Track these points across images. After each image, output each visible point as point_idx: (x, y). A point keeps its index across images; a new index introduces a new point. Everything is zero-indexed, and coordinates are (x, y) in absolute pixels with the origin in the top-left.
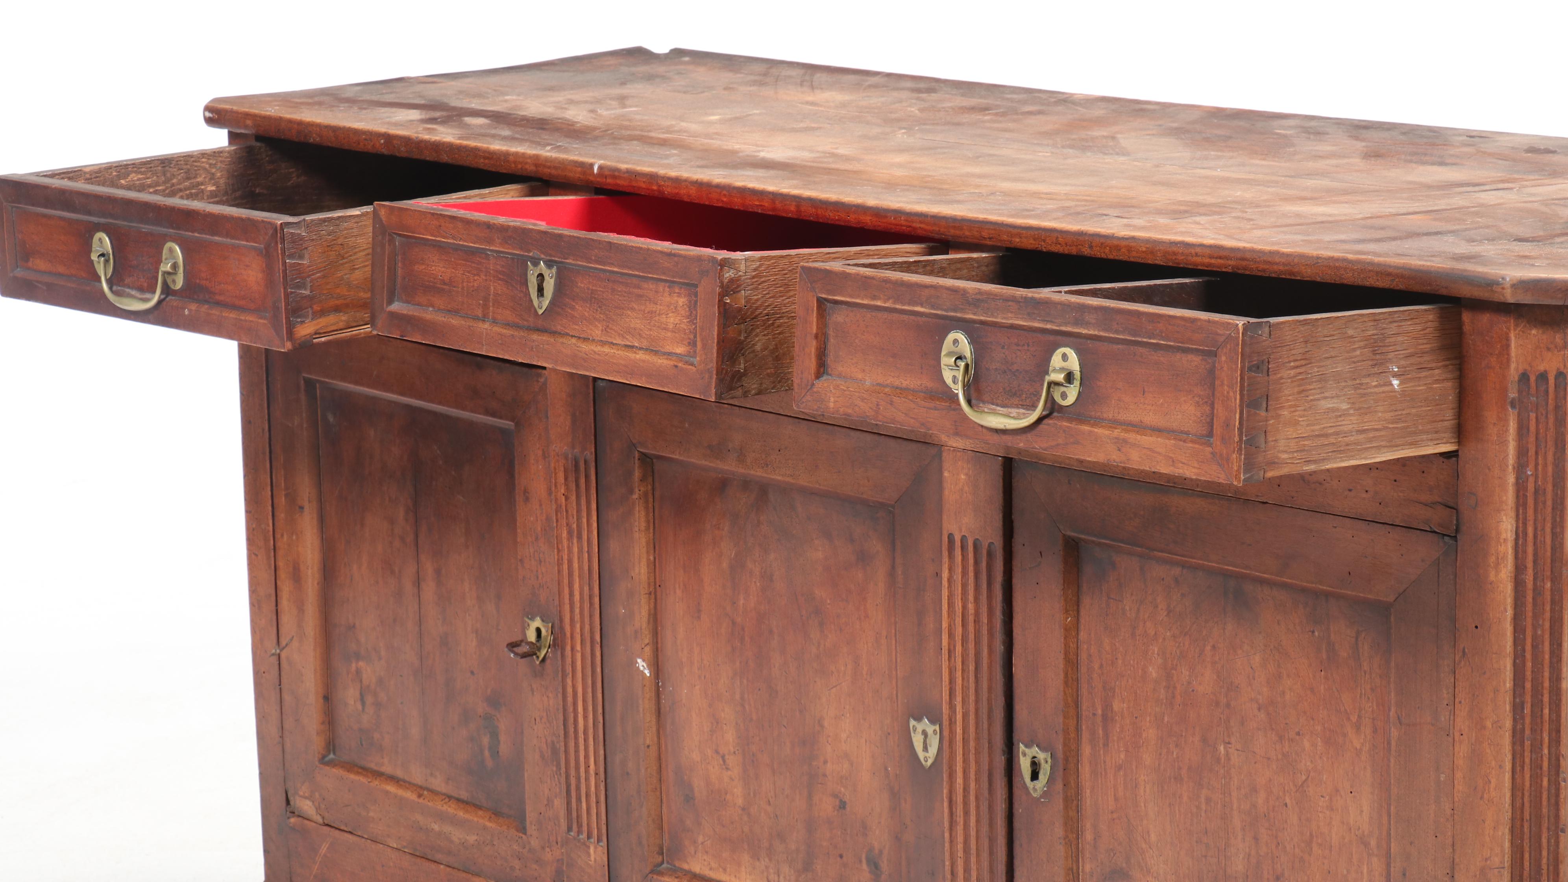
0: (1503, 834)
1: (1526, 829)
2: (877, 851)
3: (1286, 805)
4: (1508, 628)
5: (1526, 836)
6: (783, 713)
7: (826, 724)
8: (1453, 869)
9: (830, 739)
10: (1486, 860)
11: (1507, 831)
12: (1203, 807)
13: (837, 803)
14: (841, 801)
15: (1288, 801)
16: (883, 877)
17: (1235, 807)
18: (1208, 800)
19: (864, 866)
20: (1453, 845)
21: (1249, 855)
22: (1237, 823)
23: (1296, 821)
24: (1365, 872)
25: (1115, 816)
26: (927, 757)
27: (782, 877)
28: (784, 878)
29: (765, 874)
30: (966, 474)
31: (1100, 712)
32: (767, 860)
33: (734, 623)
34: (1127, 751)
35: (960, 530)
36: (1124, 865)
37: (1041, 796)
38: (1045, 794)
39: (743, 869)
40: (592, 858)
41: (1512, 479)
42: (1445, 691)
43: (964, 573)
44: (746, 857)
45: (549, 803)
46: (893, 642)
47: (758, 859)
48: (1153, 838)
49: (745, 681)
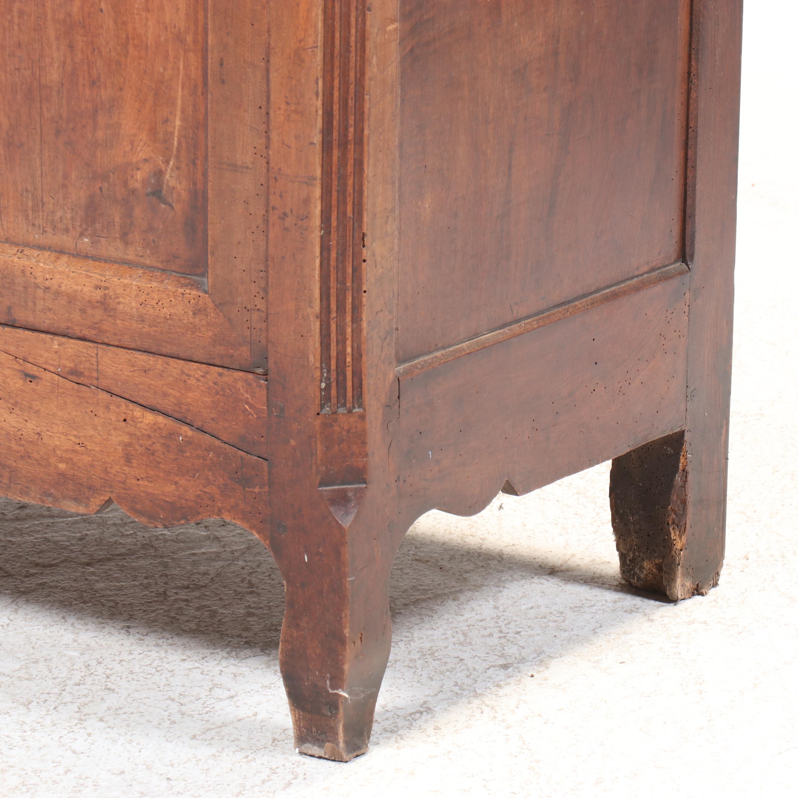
0: (317, 15)
1: (337, 10)
3: (101, 11)
5: (337, 16)
8: (268, 54)
10: (301, 41)
11: (320, 12)
12: (16, 20)
15: (103, 6)
17: (49, 17)
18: (21, 13)
20: (269, 31)
21: (64, 63)
22: (51, 32)
23: (111, 24)
24: (181, 67)
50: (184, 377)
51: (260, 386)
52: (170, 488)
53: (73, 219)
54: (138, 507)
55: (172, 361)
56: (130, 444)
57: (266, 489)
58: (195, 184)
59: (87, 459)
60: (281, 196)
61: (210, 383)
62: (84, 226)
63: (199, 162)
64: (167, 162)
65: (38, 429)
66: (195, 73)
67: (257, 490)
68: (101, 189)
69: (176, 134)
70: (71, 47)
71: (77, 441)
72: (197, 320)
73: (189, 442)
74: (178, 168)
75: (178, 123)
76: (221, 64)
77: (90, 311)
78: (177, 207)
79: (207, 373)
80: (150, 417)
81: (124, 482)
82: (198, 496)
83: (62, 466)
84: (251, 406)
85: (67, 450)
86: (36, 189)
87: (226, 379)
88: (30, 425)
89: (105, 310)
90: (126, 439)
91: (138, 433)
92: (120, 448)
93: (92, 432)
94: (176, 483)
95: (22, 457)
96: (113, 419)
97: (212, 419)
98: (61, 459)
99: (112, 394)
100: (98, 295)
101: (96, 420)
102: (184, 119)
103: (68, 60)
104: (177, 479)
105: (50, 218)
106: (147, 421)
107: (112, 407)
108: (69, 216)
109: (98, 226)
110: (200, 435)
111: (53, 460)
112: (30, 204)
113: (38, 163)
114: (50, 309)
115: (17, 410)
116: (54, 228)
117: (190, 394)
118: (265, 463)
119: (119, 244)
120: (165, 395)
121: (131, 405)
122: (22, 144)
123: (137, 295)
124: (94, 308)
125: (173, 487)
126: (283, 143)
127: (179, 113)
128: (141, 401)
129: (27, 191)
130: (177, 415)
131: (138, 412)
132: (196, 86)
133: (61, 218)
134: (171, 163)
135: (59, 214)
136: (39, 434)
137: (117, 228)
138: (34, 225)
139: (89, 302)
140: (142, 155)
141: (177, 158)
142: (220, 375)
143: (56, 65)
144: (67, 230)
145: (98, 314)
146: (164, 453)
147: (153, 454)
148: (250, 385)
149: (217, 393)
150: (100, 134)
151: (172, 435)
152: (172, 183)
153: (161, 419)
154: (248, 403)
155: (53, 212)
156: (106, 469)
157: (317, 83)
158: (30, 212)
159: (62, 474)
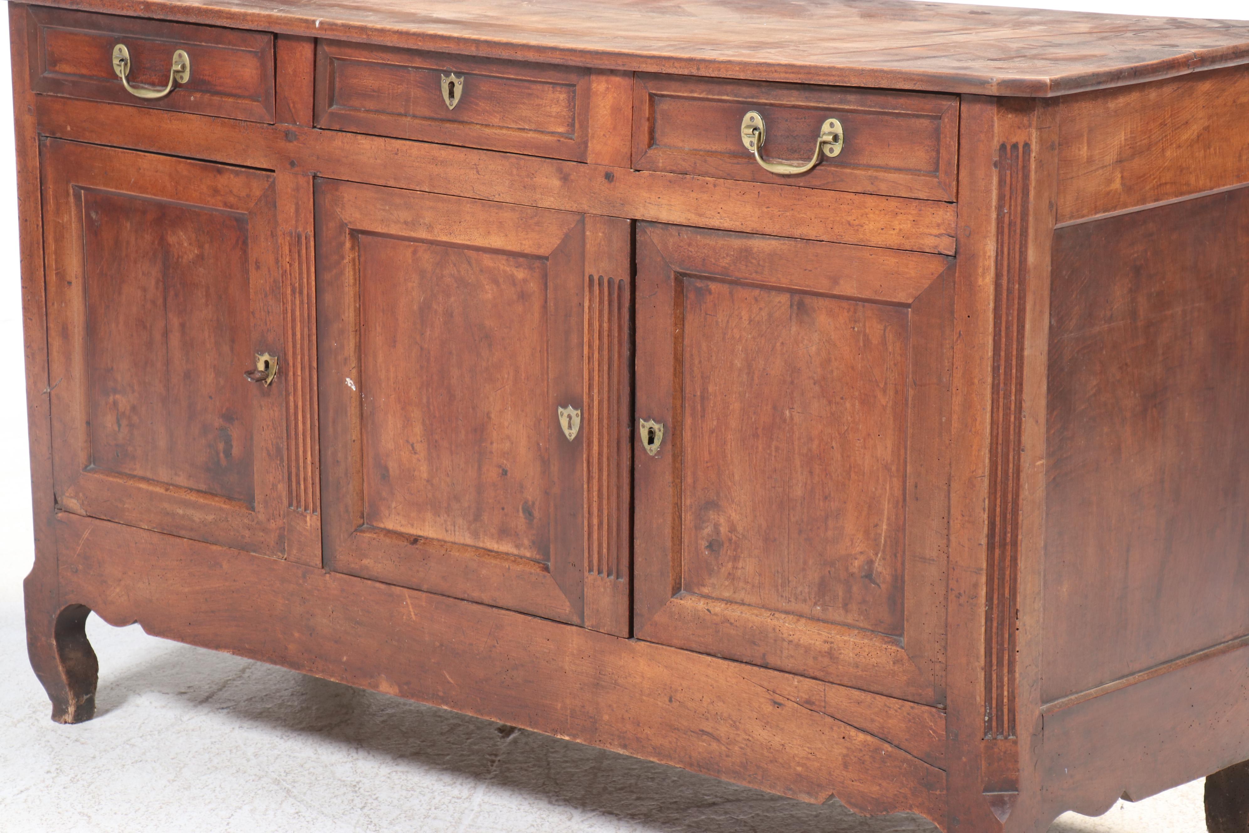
0: (985, 454)
1: (999, 450)
2: (530, 503)
3: (833, 447)
4: (991, 316)
5: (1000, 455)
6: (460, 410)
7: (493, 416)
8: (949, 480)
9: (495, 427)
10: (973, 472)
11: (987, 451)
12: (774, 454)
13: (501, 471)
14: (503, 470)
15: (834, 444)
16: (535, 521)
17: (796, 452)
18: (777, 449)
19: (521, 514)
20: (950, 464)
21: (806, 484)
22: (798, 462)
23: (839, 458)
24: (888, 488)
25: (709, 464)
26: (571, 434)
27: (457, 527)
28: (459, 527)
29: (444, 526)
30: (603, 233)
31: (699, 394)
32: (446, 516)
33: (422, 348)
34: (718, 419)
35: (598, 272)
36: (715, 498)
37: (656, 455)
38: (658, 453)
39: (427, 524)
40: (309, 524)
41: (994, 215)
42: (946, 361)
43: (601, 302)
44: (429, 515)
45: (274, 487)
46: (546, 354)
47: (439, 516)
48: (737, 478)
49: (430, 390)
50: (886, 709)
51: (941, 717)
52: (876, 788)
53: (809, 593)
54: (853, 801)
55: (877, 697)
56: (847, 755)
57: (945, 792)
58: (896, 570)
59: (816, 764)
60: (957, 581)
61: (905, 714)
62: (817, 598)
63: (899, 555)
64: (877, 554)
65: (783, 742)
66: (897, 493)
67: (938, 792)
68: (829, 572)
69: (883, 535)
70: (811, 473)
71: (810, 751)
72: (896, 668)
73: (889, 755)
74: (884, 559)
75: (885, 527)
76: (916, 487)
77: (820, 658)
78: (883, 586)
79: (903, 706)
80: (861, 736)
81: (843, 783)
82: (895, 795)
83: (799, 769)
84: (934, 732)
85: (802, 758)
86: (784, 571)
87: (916, 711)
88: (777, 739)
89: (831, 658)
90: (845, 751)
91: (854, 748)
92: (840, 758)
93: (820, 745)
94: (880, 785)
95: (771, 761)
96: (836, 736)
97: (906, 740)
98: (799, 764)
99: (835, 718)
100: (826, 647)
101: (823, 737)
102: (889, 525)
103: (809, 482)
104: (880, 782)
105: (794, 592)
106: (859, 739)
107: (835, 728)
108: (807, 590)
109: (827, 598)
110: (898, 751)
111: (793, 764)
112: (780, 581)
113: (786, 553)
114: (792, 657)
115: (768, 727)
116: (796, 599)
117: (890, 721)
118: (944, 774)
119: (842, 611)
120: (873, 721)
121: (848, 727)
122: (775, 540)
123: (853, 649)
124: (823, 656)
125: (878, 787)
126: (959, 543)
127: (885, 520)
128: (855, 725)
129: (778, 572)
130: (881, 736)
131: (853, 732)
132: (897, 502)
133: (801, 592)
134: (879, 555)
135: (799, 589)
136: (783, 745)
137: (840, 600)
138: (782, 596)
139: (820, 652)
140: (858, 549)
141: (884, 551)
142: (912, 708)
143: (800, 485)
144: (805, 601)
145: (826, 661)
146: (871, 763)
147: (863, 763)
148: (933, 716)
149: (910, 721)
150: (830, 533)
151: (877, 750)
152: (880, 569)
153: (869, 738)
154: (931, 729)
155: (796, 588)
156: (830, 773)
157: (984, 502)
158: (780, 587)
159: (799, 775)
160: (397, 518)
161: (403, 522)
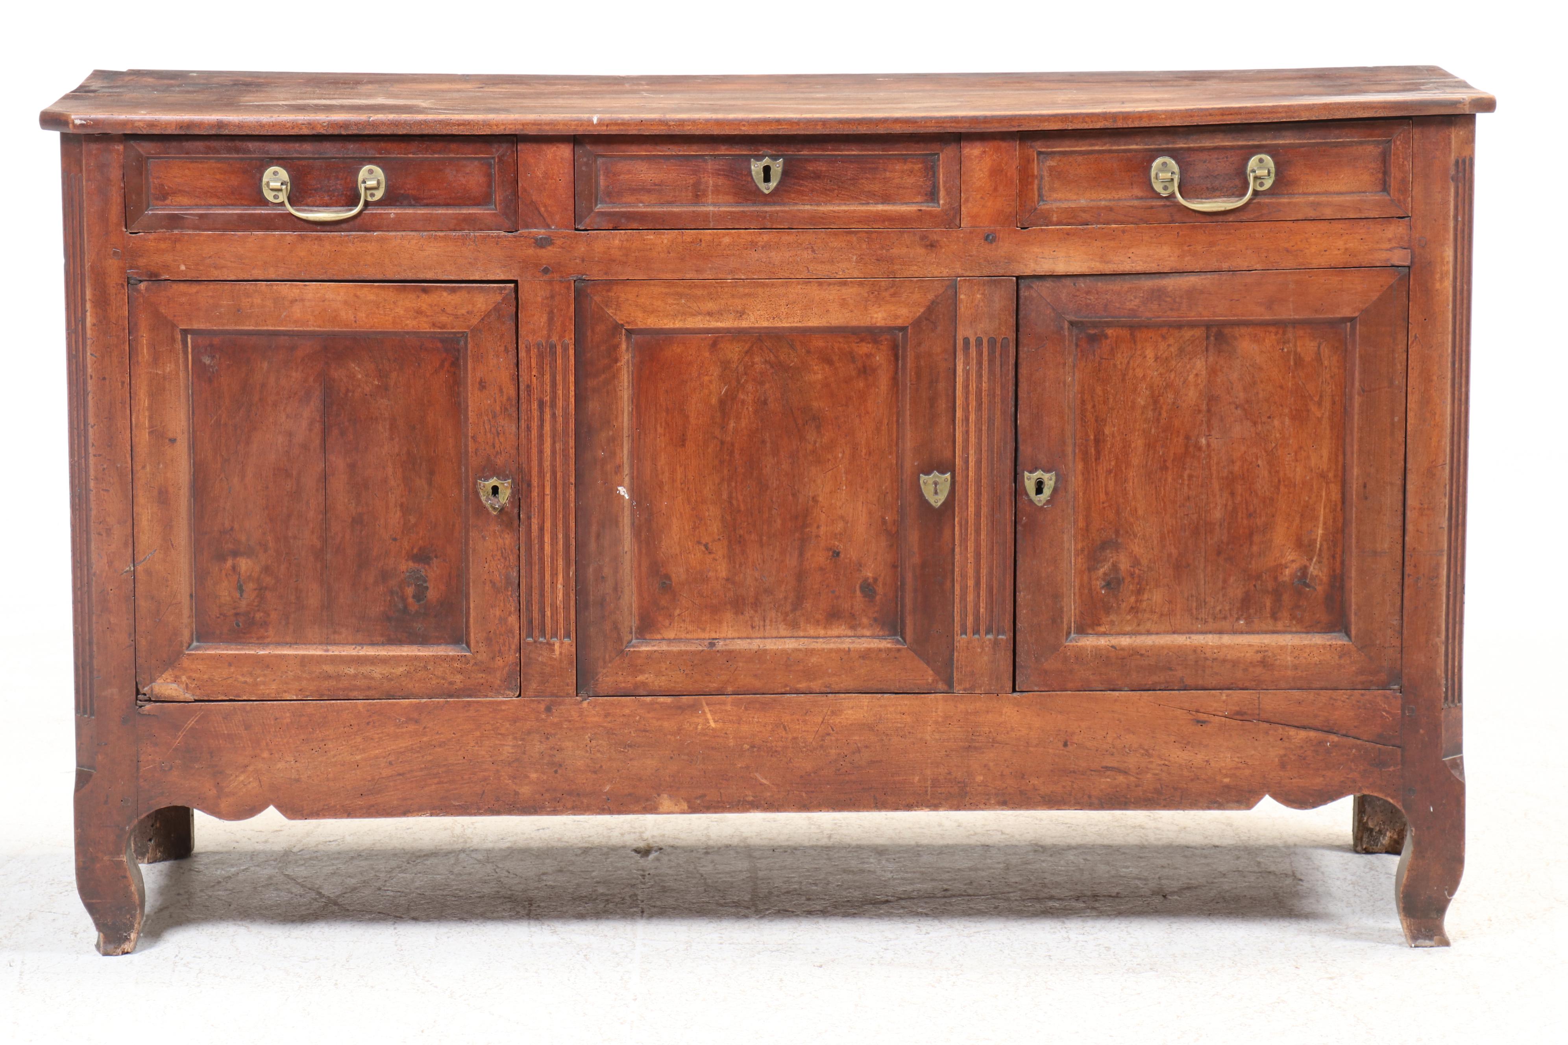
2: (871, 580)
3: (1258, 466)
4: (1450, 315)
6: (774, 499)
7: (820, 499)
9: (824, 510)
13: (831, 553)
14: (834, 552)
16: (878, 597)
19: (858, 593)
21: (1226, 505)
22: (1216, 485)
23: (1266, 473)
24: (1324, 494)
25: (1105, 505)
26: (937, 500)
27: (767, 622)
28: (771, 621)
29: (750, 623)
30: (983, 294)
31: (1092, 437)
32: (752, 612)
33: (722, 443)
34: (1117, 459)
35: (976, 334)
36: (1114, 536)
37: (1044, 504)
38: (1048, 502)
39: (725, 624)
40: (557, 652)
41: (1451, 224)
42: (1398, 365)
43: (980, 363)
44: (729, 616)
45: (503, 620)
46: (895, 426)
47: (742, 614)
48: (1140, 512)
49: (733, 484)
50: (1332, 702)
51: (1395, 697)
52: (1319, 780)
53: (1230, 610)
54: (1292, 798)
55: (1322, 692)
56: (1285, 755)
57: (1399, 767)
58: (1334, 571)
59: (1247, 772)
60: (1415, 566)
61: (1354, 702)
62: (1240, 613)
63: (1337, 556)
64: (1311, 559)
65: (1207, 758)
66: (1335, 496)
67: (1392, 769)
68: (1255, 586)
69: (1319, 539)
70: (1232, 494)
71: (1240, 760)
72: (1342, 661)
73: (1335, 745)
74: (1320, 562)
75: (1320, 531)
76: (1365, 486)
77: (1251, 669)
78: (1319, 588)
79: (1351, 696)
80: (1303, 734)
81: (1279, 783)
82: (1342, 782)
83: (1227, 780)
84: (1387, 712)
85: (1231, 769)
86: (1199, 594)
87: (1367, 697)
88: (1200, 757)
89: (1264, 666)
90: (1282, 752)
91: (1292, 746)
92: (1277, 759)
93: (1253, 752)
94: (1323, 776)
95: (1192, 780)
96: (1271, 740)
97: (1355, 727)
98: (1226, 776)
99: (1270, 723)
100: (1259, 657)
101: (1256, 743)
102: (1325, 528)
103: (1230, 503)
104: (1324, 773)
105: (1211, 612)
106: (1299, 737)
107: (1270, 732)
108: (1227, 608)
109: (1252, 611)
110: (1345, 739)
111: (1218, 778)
112: (1194, 604)
113: (1202, 576)
114: (1217, 674)
115: (1189, 747)
116: (1215, 618)
117: (1336, 713)
118: (1399, 750)
119: (1270, 621)
120: (1316, 716)
121: (1287, 728)
122: (1188, 565)
123: (1292, 652)
124: (1254, 666)
125: (1322, 779)
126: (1418, 531)
127: (1321, 525)
128: (1296, 724)
129: (1192, 596)
130: (1326, 729)
131: (1292, 732)
132: (1336, 505)
133: (1220, 610)
134: (1314, 560)
135: (1218, 608)
136: (1207, 761)
137: (1268, 609)
138: (1197, 619)
139: (1251, 663)
140: (1290, 558)
141: (1320, 555)
142: (1362, 695)
143: (1219, 508)
144: (1225, 618)
145: (1259, 670)
146: (1314, 757)
147: (1304, 759)
148: (1387, 698)
149: (1359, 708)
150: (1255, 549)
151: (1321, 743)
152: (1315, 573)
153: (1312, 734)
154: (1385, 711)
155: (1214, 607)
156: (1264, 776)
157: (1445, 487)
158: (1194, 611)
159: (1227, 786)
160: (682, 625)
161: (690, 628)
